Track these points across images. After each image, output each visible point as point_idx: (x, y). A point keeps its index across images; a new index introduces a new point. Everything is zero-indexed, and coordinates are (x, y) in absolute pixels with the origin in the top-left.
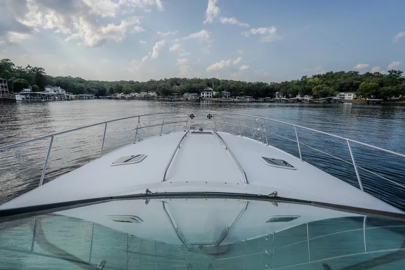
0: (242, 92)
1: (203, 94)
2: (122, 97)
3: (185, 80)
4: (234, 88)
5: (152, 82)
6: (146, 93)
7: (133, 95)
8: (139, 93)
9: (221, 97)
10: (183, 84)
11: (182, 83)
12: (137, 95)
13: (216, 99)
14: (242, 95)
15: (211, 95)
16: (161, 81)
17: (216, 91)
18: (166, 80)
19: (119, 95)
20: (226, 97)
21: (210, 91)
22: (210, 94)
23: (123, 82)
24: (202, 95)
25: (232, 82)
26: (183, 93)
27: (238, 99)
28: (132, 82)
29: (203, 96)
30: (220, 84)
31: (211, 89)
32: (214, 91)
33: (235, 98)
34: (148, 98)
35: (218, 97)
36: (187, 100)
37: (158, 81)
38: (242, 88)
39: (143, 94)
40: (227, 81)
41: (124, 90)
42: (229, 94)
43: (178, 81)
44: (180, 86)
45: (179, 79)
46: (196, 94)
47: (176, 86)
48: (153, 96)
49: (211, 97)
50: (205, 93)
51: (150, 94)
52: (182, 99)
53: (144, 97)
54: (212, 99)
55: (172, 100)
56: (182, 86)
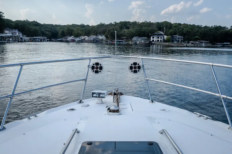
0: (197, 37)
1: (153, 38)
2: (72, 40)
3: (135, 23)
4: (188, 32)
5: (101, 25)
6: (95, 36)
7: (83, 38)
8: (89, 36)
9: (173, 41)
10: (133, 28)
11: (132, 26)
12: (87, 38)
13: (167, 44)
14: (196, 40)
15: (162, 39)
16: (111, 25)
17: (167, 35)
18: (116, 24)
19: (70, 38)
20: (178, 42)
21: (161, 34)
22: (161, 38)
23: (74, 26)
24: (152, 39)
25: (186, 25)
26: (133, 37)
27: (192, 43)
28: (83, 26)
29: (153, 40)
30: (173, 27)
31: (162, 33)
32: (165, 35)
33: (188, 42)
34: (97, 41)
35: (169, 42)
36: (136, 44)
37: (108, 25)
38: (197, 32)
39: (93, 37)
40: (180, 24)
41: (74, 33)
42: (182, 38)
43: (128, 24)
44: (130, 30)
45: (129, 22)
46: (145, 38)
47: (125, 30)
48: (102, 40)
49: (162, 41)
50: (155, 37)
51: (99, 37)
52: (130, 43)
53: (93, 40)
54: (162, 43)
55: (120, 43)
56: (131, 29)
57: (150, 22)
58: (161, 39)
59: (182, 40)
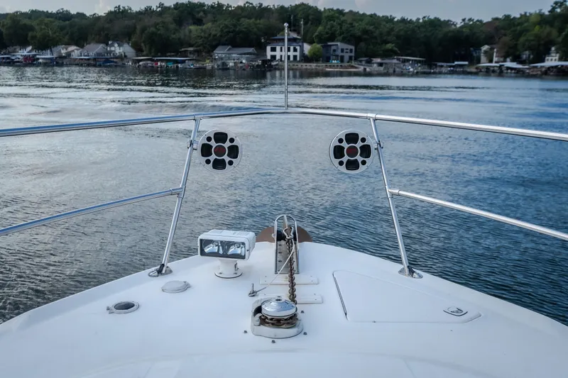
0: (389, 46)
1: (273, 49)
2: (26, 58)
3: (218, 9)
4: (365, 32)
5: (119, 15)
6: (101, 45)
7: (63, 52)
8: (82, 46)
9: (328, 60)
10: (214, 21)
11: (210, 16)
12: (75, 51)
13: (313, 66)
14: (388, 54)
15: (298, 54)
16: (148, 12)
17: (311, 43)
18: (164, 10)
19: (22, 53)
20: (342, 60)
21: (295, 40)
22: (295, 50)
23: (35, 14)
24: (269, 54)
26: (214, 47)
27: (381, 65)
28: (64, 16)
29: (274, 57)
30: (324, 21)
31: (296, 36)
32: (304, 40)
33: (369, 62)
34: (107, 60)
35: (317, 61)
36: (224, 68)
37: (140, 13)
38: (389, 33)
39: (94, 49)
40: (340, 12)
41: (34, 37)
42: (351, 51)
43: (199, 12)
44: (204, 27)
45: (202, 5)
46: (251, 50)
47: (192, 27)
48: (123, 57)
49: (298, 59)
50: (278, 48)
51: (113, 49)
52: (208, 65)
53: (95, 59)
54: (300, 65)
55: (177, 67)
56: (210, 25)
57: (261, 5)
58: (295, 53)
59: (353, 54)
